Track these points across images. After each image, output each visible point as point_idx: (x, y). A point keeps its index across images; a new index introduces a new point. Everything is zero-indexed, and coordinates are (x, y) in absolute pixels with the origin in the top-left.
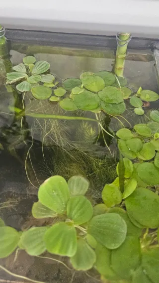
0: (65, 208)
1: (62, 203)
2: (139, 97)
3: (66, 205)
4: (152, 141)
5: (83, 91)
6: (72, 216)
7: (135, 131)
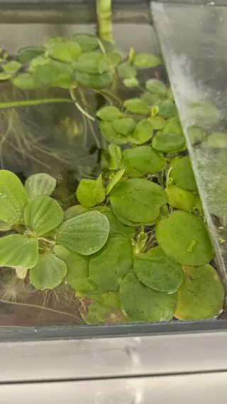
0: (22, 217)
1: (16, 209)
2: (132, 64)
3: (23, 213)
4: (149, 119)
5: (48, 61)
6: (33, 226)
7: (125, 109)
